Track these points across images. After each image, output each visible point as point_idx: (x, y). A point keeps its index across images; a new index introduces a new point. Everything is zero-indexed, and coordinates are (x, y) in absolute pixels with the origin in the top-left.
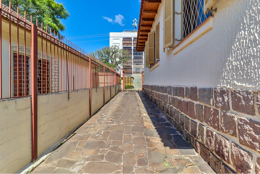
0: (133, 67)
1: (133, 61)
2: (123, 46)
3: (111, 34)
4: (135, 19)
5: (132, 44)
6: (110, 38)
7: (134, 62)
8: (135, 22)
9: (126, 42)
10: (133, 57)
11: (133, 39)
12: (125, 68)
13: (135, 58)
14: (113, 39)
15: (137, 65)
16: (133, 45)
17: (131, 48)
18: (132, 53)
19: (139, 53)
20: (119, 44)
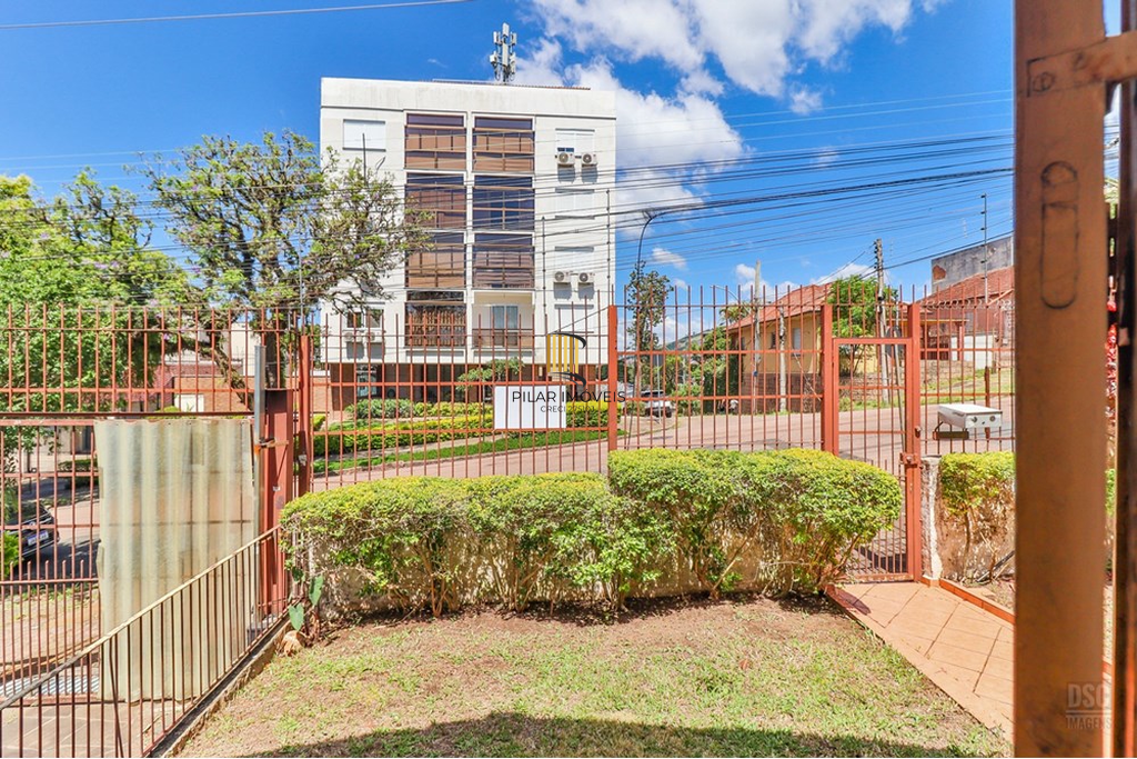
0: (469, 298)
1: (469, 264)
2: (405, 167)
3: (333, 89)
4: (506, 29)
5: (463, 155)
6: (322, 110)
7: (478, 269)
8: (505, 47)
9: (429, 143)
10: (470, 239)
11: (469, 124)
12: (420, 309)
13: (483, 243)
14: (345, 120)
15: (494, 286)
16: (474, 162)
17: (460, 179)
18: (465, 215)
19: (507, 213)
20: (382, 155)
